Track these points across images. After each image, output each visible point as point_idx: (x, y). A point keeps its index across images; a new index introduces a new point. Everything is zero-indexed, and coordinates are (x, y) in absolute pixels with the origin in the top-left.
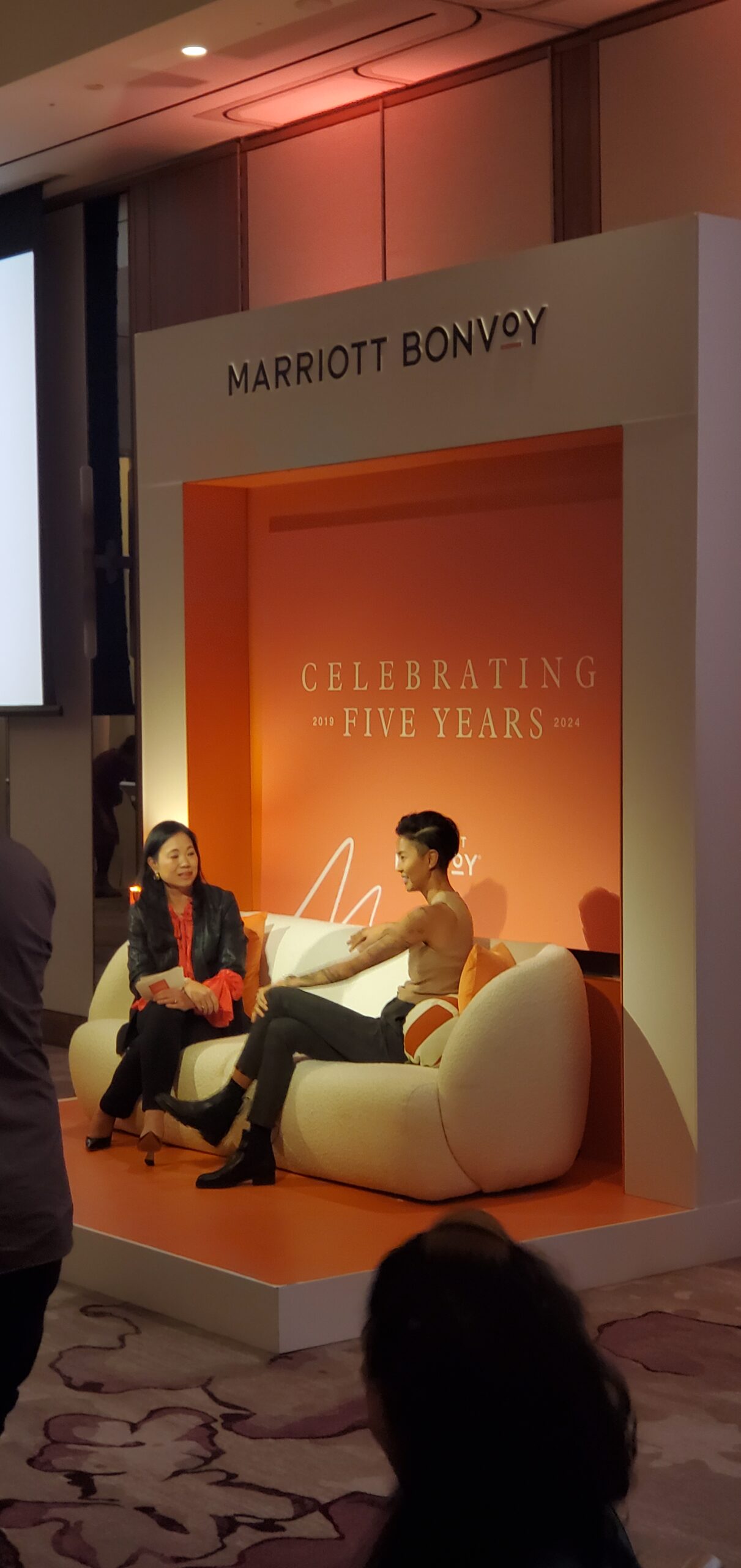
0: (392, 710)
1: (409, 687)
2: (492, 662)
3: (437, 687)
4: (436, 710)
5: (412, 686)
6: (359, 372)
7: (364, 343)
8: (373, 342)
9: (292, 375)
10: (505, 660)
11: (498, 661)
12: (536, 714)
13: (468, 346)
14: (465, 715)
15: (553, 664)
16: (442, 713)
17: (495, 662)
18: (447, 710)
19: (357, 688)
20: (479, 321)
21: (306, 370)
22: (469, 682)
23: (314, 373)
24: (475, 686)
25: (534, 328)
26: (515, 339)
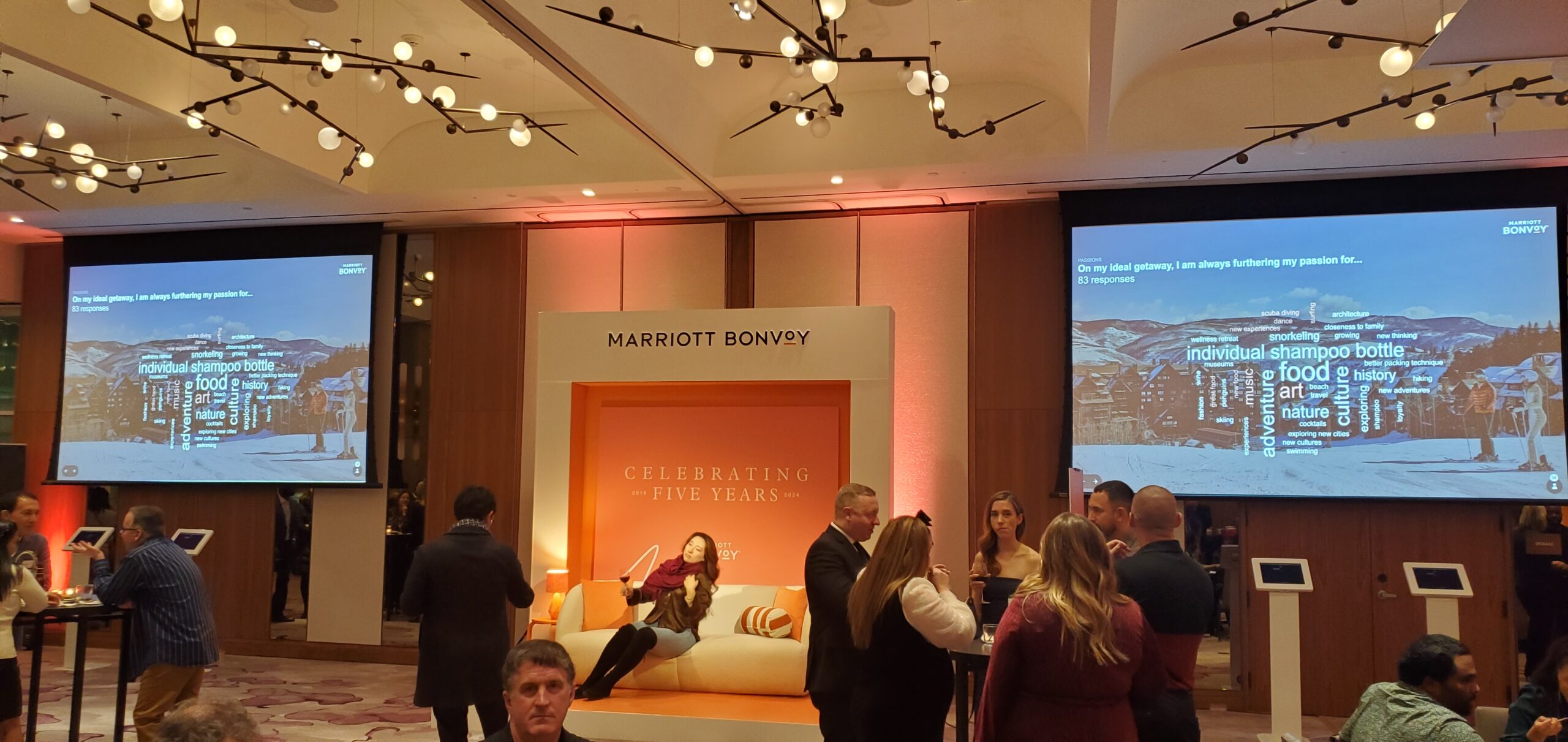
0: (685, 488)
1: (696, 478)
2: (748, 469)
3: (714, 479)
4: (714, 489)
5: (698, 478)
6: (698, 345)
7: (701, 333)
8: (706, 333)
9: (653, 341)
10: (756, 468)
11: (751, 469)
12: (773, 491)
13: (765, 341)
14: (731, 491)
15: (785, 472)
16: (717, 491)
18: (720, 489)
19: (662, 478)
20: (772, 332)
21: (662, 340)
22: (734, 477)
23: (668, 341)
24: (737, 479)
25: (803, 338)
26: (793, 341)
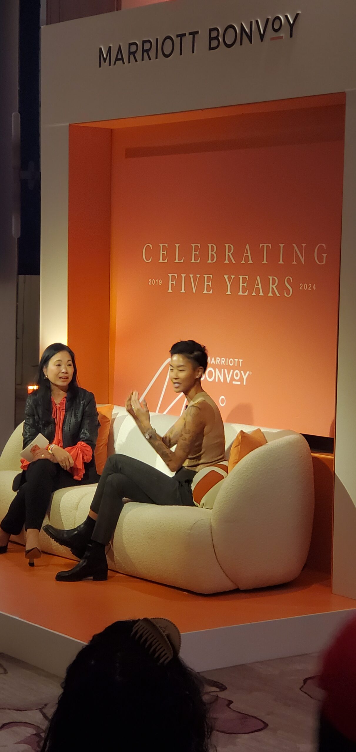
0: (198, 276)
1: (210, 261)
2: (262, 246)
3: (227, 261)
4: (226, 277)
5: (212, 261)
6: (181, 54)
7: (185, 35)
8: (190, 34)
9: (139, 55)
10: (270, 245)
12: (288, 281)
13: (250, 38)
14: (244, 280)
16: (229, 278)
17: (264, 246)
18: (233, 277)
19: (177, 261)
20: (257, 22)
21: (147, 51)
22: (247, 260)
23: (152, 53)
24: (251, 262)
25: (291, 26)
26: (281, 34)
